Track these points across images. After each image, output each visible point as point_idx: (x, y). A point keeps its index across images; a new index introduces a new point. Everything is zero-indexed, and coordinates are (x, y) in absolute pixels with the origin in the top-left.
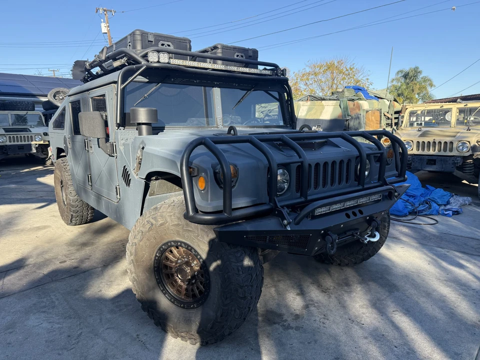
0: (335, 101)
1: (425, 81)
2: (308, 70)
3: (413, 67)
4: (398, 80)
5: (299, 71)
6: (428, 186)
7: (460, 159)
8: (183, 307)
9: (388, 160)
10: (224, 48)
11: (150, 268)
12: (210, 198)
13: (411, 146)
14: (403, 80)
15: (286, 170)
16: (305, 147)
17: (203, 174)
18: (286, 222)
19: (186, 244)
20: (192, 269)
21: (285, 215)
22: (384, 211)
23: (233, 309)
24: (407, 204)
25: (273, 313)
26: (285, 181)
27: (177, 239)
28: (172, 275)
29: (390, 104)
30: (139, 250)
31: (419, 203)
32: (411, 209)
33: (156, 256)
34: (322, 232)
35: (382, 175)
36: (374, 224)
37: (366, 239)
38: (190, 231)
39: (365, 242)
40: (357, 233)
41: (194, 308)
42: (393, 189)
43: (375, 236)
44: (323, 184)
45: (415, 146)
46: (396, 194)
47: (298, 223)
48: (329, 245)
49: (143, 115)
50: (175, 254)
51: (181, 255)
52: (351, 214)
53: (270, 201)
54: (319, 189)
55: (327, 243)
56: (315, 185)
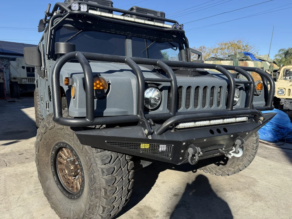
0: (230, 61)
2: (217, 46)
4: (280, 55)
5: (211, 47)
8: (68, 197)
9: (257, 91)
10: (138, 9)
11: (48, 163)
12: (77, 105)
13: (283, 92)
14: (283, 56)
15: (158, 89)
16: (182, 73)
17: (75, 84)
18: (146, 131)
19: (69, 146)
20: (76, 167)
21: (147, 125)
22: (249, 131)
23: (98, 205)
24: (278, 133)
25: (149, 208)
26: (157, 98)
27: (64, 141)
28: (64, 170)
29: (271, 65)
30: (40, 147)
31: (287, 133)
32: (280, 137)
33: (52, 153)
34: (184, 144)
35: (250, 103)
36: (238, 142)
37: (230, 154)
38: (68, 134)
39: (230, 157)
40: (222, 149)
41: (74, 199)
42: (258, 113)
43: (239, 152)
44: (196, 105)
45: (287, 92)
46: (262, 118)
47: (161, 134)
48: (190, 156)
49: (62, 48)
50: (65, 154)
51: (69, 154)
52: (215, 131)
53: (138, 113)
54: (191, 108)
55: (189, 154)
56: (187, 106)
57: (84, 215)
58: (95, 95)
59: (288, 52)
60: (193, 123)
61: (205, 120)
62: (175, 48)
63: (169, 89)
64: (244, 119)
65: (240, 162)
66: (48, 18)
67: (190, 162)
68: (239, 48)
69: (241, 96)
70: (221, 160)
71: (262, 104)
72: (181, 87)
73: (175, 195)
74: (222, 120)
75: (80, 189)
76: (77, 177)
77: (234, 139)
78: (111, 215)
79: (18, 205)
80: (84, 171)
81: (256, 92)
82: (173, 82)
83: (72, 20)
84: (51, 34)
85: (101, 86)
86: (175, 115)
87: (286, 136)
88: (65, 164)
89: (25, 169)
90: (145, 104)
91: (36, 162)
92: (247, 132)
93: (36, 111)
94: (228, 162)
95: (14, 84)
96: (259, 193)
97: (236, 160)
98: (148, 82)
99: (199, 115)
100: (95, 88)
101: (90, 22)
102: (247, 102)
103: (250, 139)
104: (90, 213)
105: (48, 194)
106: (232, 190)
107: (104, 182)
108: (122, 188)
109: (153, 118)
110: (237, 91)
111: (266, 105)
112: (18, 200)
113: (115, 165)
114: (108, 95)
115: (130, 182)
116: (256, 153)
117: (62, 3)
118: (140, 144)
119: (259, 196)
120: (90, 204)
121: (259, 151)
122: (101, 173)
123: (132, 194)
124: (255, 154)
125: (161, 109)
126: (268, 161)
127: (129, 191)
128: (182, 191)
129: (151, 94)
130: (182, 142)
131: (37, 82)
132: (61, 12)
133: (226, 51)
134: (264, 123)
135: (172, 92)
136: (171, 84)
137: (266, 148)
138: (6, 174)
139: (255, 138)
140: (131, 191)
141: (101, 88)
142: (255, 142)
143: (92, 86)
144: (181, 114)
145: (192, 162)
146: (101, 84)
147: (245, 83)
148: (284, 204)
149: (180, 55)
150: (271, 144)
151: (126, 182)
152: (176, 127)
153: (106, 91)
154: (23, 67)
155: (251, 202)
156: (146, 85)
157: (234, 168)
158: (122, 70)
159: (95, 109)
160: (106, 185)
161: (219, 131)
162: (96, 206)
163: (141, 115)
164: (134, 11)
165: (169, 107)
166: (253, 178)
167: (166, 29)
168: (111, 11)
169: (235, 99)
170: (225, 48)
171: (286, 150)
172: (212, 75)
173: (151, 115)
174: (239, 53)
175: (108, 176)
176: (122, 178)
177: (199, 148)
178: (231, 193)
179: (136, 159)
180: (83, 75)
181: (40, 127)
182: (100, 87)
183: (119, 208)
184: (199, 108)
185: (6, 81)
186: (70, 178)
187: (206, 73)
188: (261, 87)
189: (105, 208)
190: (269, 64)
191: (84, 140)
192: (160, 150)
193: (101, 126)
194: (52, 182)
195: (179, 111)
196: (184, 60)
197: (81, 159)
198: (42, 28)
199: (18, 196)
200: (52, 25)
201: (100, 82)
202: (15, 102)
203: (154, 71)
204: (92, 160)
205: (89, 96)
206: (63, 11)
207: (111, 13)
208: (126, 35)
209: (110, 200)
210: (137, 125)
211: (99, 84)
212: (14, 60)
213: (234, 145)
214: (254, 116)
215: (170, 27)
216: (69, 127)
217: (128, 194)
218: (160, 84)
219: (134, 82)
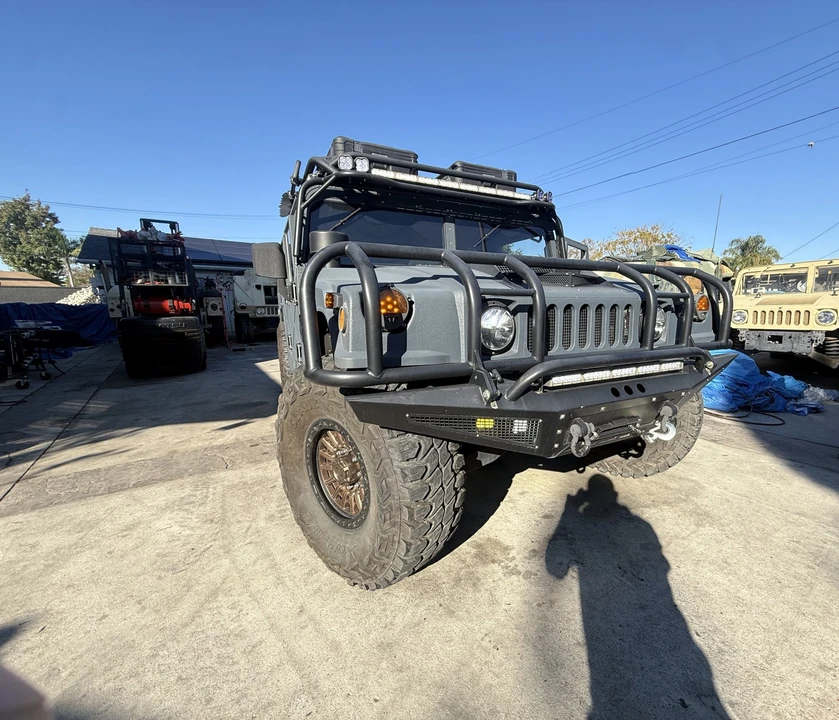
1: (769, 252)
2: (615, 238)
3: (753, 236)
4: (732, 251)
6: (769, 372)
7: (820, 334)
8: (340, 525)
9: (699, 313)
10: (465, 166)
11: (301, 460)
12: (351, 346)
13: (744, 318)
14: (739, 252)
15: (508, 310)
16: (554, 281)
17: (345, 304)
18: (487, 394)
19: (339, 426)
20: (353, 466)
21: (487, 381)
22: (686, 390)
23: (396, 539)
24: (736, 395)
25: (496, 543)
26: (507, 329)
27: (328, 417)
28: (332, 472)
29: (717, 268)
30: (285, 430)
31: (754, 394)
32: (742, 402)
33: (307, 442)
34: (562, 416)
35: (686, 334)
36: (666, 410)
37: (651, 435)
38: (336, 403)
39: (650, 440)
40: (635, 425)
41: (352, 528)
42: (703, 354)
43: (667, 431)
44: (582, 341)
45: (750, 317)
46: (710, 364)
47: (516, 398)
48: (575, 440)
49: (323, 240)
50: (332, 441)
51: (340, 443)
52: (622, 390)
53: (469, 359)
54: (573, 348)
55: (572, 437)
56: (566, 343)
57: (370, 559)
58: (383, 325)
59: (747, 244)
60: (579, 376)
61: (602, 369)
62: (538, 238)
63: (530, 310)
64: (677, 366)
65: (669, 449)
66: (297, 189)
67: (574, 452)
68: (655, 240)
69: (667, 323)
70: (633, 447)
71: (708, 338)
72: (552, 306)
73: (546, 517)
74: (634, 369)
75: (363, 510)
76: (356, 485)
77: (657, 405)
78: (422, 558)
79: (248, 541)
80: (369, 473)
81: (696, 314)
82: (537, 296)
83: (340, 189)
84: (302, 217)
85: (394, 306)
86: (542, 360)
87: (753, 400)
88: (333, 460)
89: (261, 473)
90: (483, 341)
91: (278, 458)
92: (682, 390)
93: (281, 365)
94: (645, 451)
95: (241, 319)
96: (708, 509)
97: (660, 447)
98: (487, 297)
99: (591, 359)
100: (383, 311)
101: (375, 193)
102: (680, 334)
103: (685, 406)
104: (381, 554)
105: (301, 520)
106: (654, 504)
107: (408, 495)
108: (443, 505)
109: (500, 367)
110: (660, 312)
111: (717, 339)
112: (247, 531)
113: (427, 461)
114: (409, 325)
115: (457, 493)
116: (698, 431)
117: (322, 159)
118: (475, 420)
119: (707, 514)
120: (382, 538)
121: (705, 428)
122: (401, 478)
123: (463, 516)
124: (697, 435)
125: (514, 350)
126: (721, 447)
127: (456, 511)
128: (560, 509)
129: (495, 320)
130: (558, 414)
131: (281, 310)
132: (319, 176)
133: (631, 246)
134: (715, 372)
135: (536, 315)
136: (535, 301)
137: (715, 423)
138: (226, 483)
139: (696, 404)
140: (460, 511)
141: (396, 310)
142: (697, 411)
143: (378, 307)
144: (553, 358)
145: (578, 452)
146: (395, 303)
147: (675, 298)
148: (758, 530)
149: (548, 250)
150: (725, 415)
151: (450, 494)
152: (546, 385)
153: (404, 316)
154: (258, 287)
155: (693, 527)
156: (484, 305)
157: (657, 462)
158: (436, 277)
159: (385, 352)
160: (412, 500)
161: (629, 390)
162: (393, 541)
163: (476, 362)
164: (459, 170)
165: (530, 346)
166: (693, 481)
167: (519, 202)
168: (414, 170)
169: (657, 329)
170: (630, 241)
171: (754, 426)
172: (612, 284)
173: (495, 362)
174: (657, 247)
175: (414, 483)
176: (442, 486)
177: (591, 424)
178: (653, 511)
179: (469, 450)
180: (360, 288)
181: (284, 390)
182: (393, 309)
183: (437, 543)
184: (589, 346)
185: (226, 313)
186: (344, 488)
187: (598, 281)
188: (707, 306)
189: (411, 544)
190: (715, 267)
191: (365, 414)
192: (515, 430)
193: (398, 387)
194: (309, 496)
195: (550, 353)
196: (555, 255)
197: (362, 451)
198: (287, 209)
199: (247, 524)
200: (304, 200)
201: (394, 298)
202: (244, 350)
203: (499, 277)
204: (383, 451)
205: (372, 327)
206: (324, 174)
207: (415, 173)
208: (443, 216)
209: (420, 529)
210: (467, 382)
211: (391, 303)
212: (241, 273)
213: (659, 417)
214: (696, 360)
215: (528, 197)
216: (337, 389)
217: (454, 516)
218: (512, 302)
219: (460, 297)
